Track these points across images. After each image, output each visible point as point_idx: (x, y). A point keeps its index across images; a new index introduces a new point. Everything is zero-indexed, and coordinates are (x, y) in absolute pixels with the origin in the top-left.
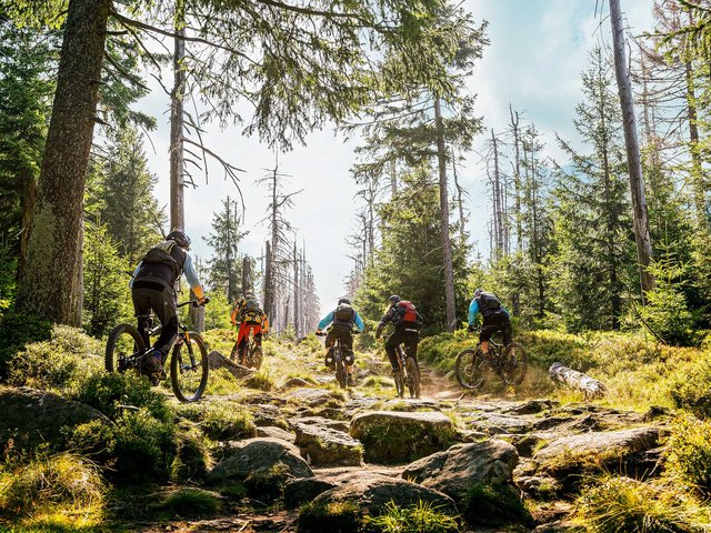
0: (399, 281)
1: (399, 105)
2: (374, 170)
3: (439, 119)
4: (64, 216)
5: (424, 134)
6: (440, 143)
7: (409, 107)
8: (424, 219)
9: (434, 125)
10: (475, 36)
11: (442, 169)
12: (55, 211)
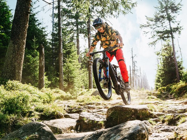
0: (163, 72)
1: (159, 25)
2: (154, 43)
3: (171, 28)
4: (16, 44)
5: (167, 32)
6: (171, 34)
7: (162, 26)
8: (169, 55)
9: (170, 30)
10: (179, 4)
11: (173, 41)
12: (13, 43)
